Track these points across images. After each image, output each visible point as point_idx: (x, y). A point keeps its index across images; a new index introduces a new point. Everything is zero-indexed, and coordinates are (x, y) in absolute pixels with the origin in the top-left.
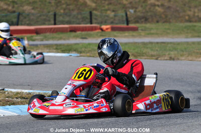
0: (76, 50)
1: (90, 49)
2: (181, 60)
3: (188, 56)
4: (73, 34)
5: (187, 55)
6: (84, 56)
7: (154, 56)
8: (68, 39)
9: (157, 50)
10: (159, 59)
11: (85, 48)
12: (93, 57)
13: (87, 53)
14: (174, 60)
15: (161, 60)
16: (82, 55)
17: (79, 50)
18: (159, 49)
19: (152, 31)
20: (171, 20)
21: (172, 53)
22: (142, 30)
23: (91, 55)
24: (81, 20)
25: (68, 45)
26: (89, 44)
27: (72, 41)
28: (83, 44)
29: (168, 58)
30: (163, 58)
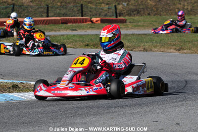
2: (154, 51)
5: (159, 47)
7: (130, 47)
12: (74, 48)
14: (147, 51)
15: (135, 51)
19: (140, 24)
20: (162, 13)
21: (146, 44)
22: (130, 22)
23: (72, 46)
24: (76, 13)
29: (142, 50)
30: (137, 50)
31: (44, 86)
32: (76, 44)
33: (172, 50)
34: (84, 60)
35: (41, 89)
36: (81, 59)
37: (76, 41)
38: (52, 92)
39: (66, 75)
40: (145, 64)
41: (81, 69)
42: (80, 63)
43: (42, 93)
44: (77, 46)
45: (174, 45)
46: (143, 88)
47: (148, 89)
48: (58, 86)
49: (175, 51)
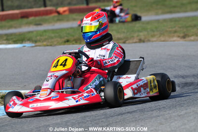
0: (30, 40)
1: (46, 37)
2: (153, 41)
3: (160, 37)
4: (25, 20)
5: (159, 35)
6: (40, 46)
7: (121, 39)
8: (20, 26)
9: (124, 32)
10: (127, 42)
11: (41, 36)
12: (51, 45)
13: (43, 42)
14: (144, 42)
15: (129, 43)
16: (37, 44)
17: (34, 39)
18: (126, 31)
21: (141, 34)
23: (49, 44)
25: (21, 34)
26: (45, 31)
27: (25, 29)
28: (37, 31)
29: (137, 41)
30: (131, 41)
31: (19, 100)
32: (53, 40)
33: (175, 39)
34: (66, 60)
35: (15, 104)
36: (62, 59)
37: (52, 38)
38: (31, 106)
39: (45, 82)
40: (143, 58)
41: (64, 72)
42: (61, 65)
43: (17, 109)
44: (55, 43)
45: (175, 32)
46: (145, 89)
47: (151, 90)
48: (37, 97)
49: (178, 39)
